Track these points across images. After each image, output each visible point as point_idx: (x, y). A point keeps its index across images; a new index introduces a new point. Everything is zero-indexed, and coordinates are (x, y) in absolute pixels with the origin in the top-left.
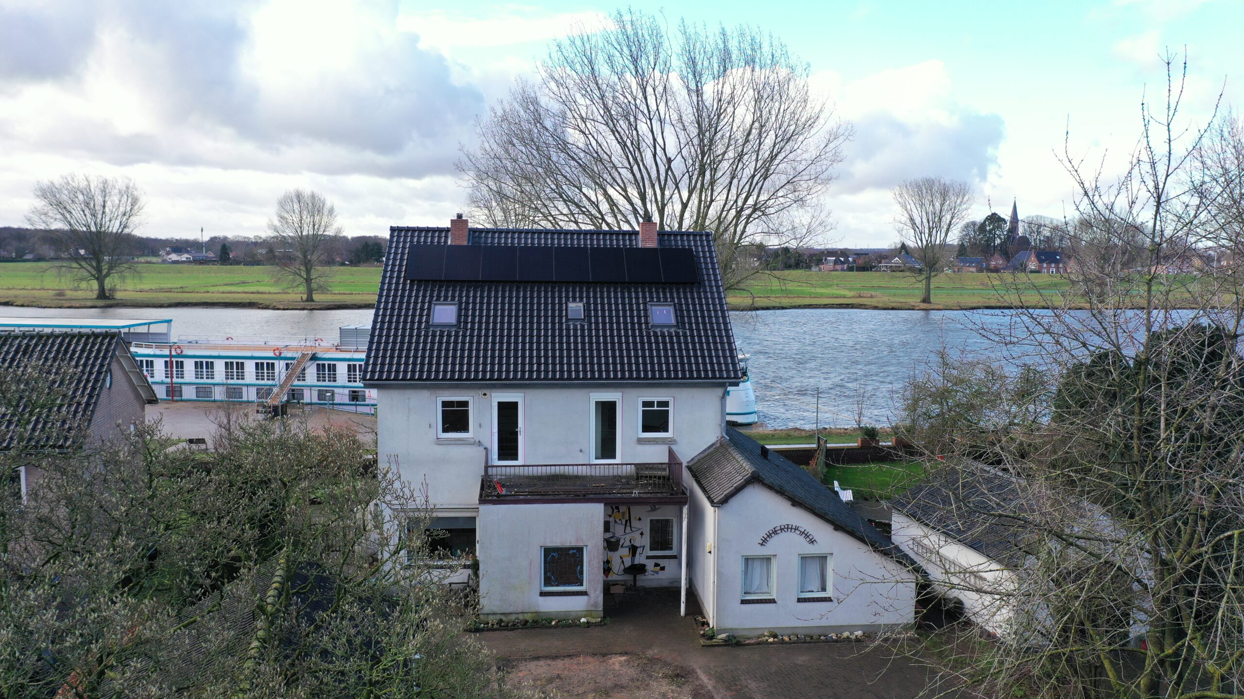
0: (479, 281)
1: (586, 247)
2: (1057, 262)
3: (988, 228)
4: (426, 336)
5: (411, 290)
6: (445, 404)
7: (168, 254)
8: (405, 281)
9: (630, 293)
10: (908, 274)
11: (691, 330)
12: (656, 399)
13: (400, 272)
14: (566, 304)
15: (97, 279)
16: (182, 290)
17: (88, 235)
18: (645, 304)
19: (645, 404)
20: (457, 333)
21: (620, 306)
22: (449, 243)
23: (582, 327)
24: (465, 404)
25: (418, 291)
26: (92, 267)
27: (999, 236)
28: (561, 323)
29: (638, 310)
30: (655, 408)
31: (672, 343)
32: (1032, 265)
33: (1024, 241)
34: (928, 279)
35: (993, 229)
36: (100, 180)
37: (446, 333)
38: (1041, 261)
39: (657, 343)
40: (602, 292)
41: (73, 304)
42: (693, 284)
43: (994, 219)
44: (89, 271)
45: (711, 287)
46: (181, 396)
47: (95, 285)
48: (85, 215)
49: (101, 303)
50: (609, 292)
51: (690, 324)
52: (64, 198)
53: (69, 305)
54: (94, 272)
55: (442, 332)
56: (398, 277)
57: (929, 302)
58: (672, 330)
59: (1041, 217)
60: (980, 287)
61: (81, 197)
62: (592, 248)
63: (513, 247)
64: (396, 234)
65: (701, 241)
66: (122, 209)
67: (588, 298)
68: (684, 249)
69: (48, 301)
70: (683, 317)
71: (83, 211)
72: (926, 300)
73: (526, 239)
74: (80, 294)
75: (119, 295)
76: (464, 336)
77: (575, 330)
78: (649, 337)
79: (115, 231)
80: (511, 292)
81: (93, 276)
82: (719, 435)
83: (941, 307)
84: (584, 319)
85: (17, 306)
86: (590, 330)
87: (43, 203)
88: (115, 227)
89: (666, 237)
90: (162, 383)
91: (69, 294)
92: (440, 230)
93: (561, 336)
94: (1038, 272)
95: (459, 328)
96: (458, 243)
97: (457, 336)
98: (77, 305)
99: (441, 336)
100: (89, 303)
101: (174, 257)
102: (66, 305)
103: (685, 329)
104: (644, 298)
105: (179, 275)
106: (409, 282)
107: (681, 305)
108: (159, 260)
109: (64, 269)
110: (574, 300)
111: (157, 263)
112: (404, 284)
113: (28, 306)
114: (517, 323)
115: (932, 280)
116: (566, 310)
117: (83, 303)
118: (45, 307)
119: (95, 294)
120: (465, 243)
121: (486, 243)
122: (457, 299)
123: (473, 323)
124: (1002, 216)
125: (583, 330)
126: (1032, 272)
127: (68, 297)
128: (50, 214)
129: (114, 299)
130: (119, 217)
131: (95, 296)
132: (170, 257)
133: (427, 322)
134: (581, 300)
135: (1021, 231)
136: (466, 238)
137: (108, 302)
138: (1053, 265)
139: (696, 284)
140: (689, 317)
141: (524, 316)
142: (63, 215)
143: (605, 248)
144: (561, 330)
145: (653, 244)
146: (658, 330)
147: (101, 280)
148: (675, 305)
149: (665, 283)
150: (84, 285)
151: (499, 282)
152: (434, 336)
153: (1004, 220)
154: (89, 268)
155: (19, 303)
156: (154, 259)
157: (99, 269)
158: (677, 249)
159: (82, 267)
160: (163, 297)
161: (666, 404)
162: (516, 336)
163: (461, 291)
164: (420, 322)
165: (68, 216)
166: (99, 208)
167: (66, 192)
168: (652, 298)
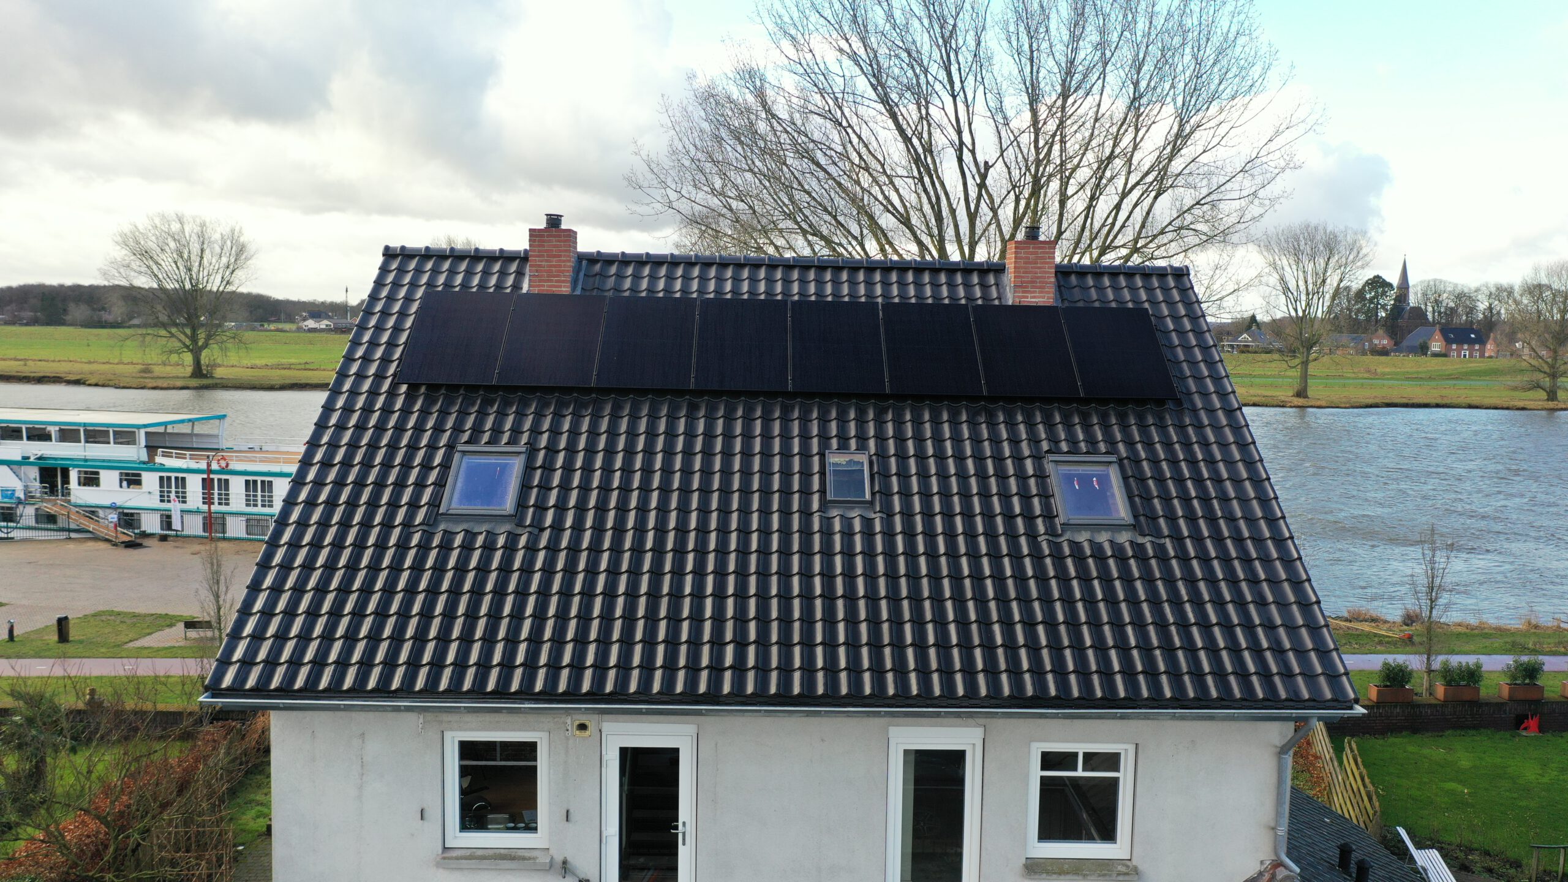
0: (589, 390)
1: (871, 305)
2: (1471, 342)
3: (1368, 296)
4: (424, 548)
5: (406, 412)
6: (468, 749)
7: (305, 319)
8: (394, 386)
9: (992, 425)
10: (1276, 356)
11: (1178, 539)
12: (1081, 748)
13: (386, 360)
14: (822, 455)
15: (191, 351)
16: (306, 367)
17: (181, 292)
18: (1037, 458)
19: (1049, 760)
20: (513, 538)
21: (970, 463)
22: (525, 287)
23: (868, 523)
24: (529, 750)
25: (425, 413)
26: (186, 335)
27: (1384, 307)
28: (806, 513)
29: (1022, 477)
30: (1080, 773)
31: (1127, 580)
32: (1436, 346)
33: (1418, 314)
34: (1305, 364)
35: (1376, 297)
36: (198, 221)
37: (480, 541)
38: (1448, 341)
39: (1085, 579)
40: (918, 423)
41: (160, 383)
42: (1160, 402)
43: (1377, 283)
44: (180, 341)
45: (1211, 411)
46: (224, 532)
47: (188, 358)
48: (178, 268)
49: (195, 382)
50: (936, 423)
51: (1172, 519)
52: (152, 245)
53: (155, 385)
54: (188, 342)
55: (471, 536)
56: (380, 377)
57: (1306, 397)
58: (1124, 538)
59: (1441, 282)
60: (1366, 375)
61: (172, 245)
62: (888, 306)
63: (685, 301)
64: (394, 265)
65: (1166, 290)
66: (224, 260)
67: (881, 438)
68: (1122, 311)
69: (128, 380)
70: (1147, 498)
71: (176, 263)
72: (1301, 393)
73: (720, 280)
74: (169, 370)
75: (219, 372)
76: (532, 549)
77: (848, 534)
78: (1058, 558)
79: (215, 289)
80: (672, 419)
81: (187, 347)
82: (1268, 856)
83: (1324, 403)
84: (871, 503)
85: (90, 385)
86: (889, 535)
87: (124, 252)
88: (215, 284)
89: (1073, 279)
90: (197, 512)
91: (158, 370)
92: (506, 257)
93: (806, 553)
94: (1445, 355)
95: (520, 524)
96: (546, 288)
97: (510, 548)
98: (165, 385)
99: (467, 548)
100: (179, 383)
101: (311, 324)
102: (150, 385)
103: (1158, 534)
104: (1034, 441)
105: (310, 347)
106: (404, 388)
107: (1137, 462)
108: (293, 327)
109: (148, 338)
110: (843, 446)
111: (290, 331)
112: (392, 394)
113: (103, 386)
114: (684, 510)
115: (1311, 365)
116: (822, 473)
117: (171, 383)
118: (124, 388)
119: (189, 370)
120: (565, 289)
121: (617, 289)
122: (525, 438)
123: (561, 508)
124: (1388, 280)
125: (868, 534)
126: (1436, 355)
127: (156, 374)
128: (134, 266)
129: (212, 377)
130: (221, 271)
131: (189, 374)
132: (306, 323)
133: (435, 503)
134: (862, 447)
135: (1413, 300)
136: (569, 275)
137: (205, 382)
138: (1466, 347)
139: (1170, 405)
140: (1166, 499)
141: (705, 491)
142: (148, 267)
143: (921, 306)
144: (806, 533)
145: (1043, 297)
146: (1082, 537)
147: (196, 352)
148: (1120, 461)
149: (1086, 401)
150: (174, 358)
151: (643, 392)
152: (446, 547)
153: (1390, 285)
154: (182, 337)
155: (93, 381)
156: (287, 326)
157: (194, 338)
158: (1105, 311)
159: (173, 335)
160: (276, 376)
161: (1112, 761)
162: (680, 551)
163: (539, 416)
164: (414, 505)
165: (155, 268)
166: (195, 260)
167: (153, 238)
168: (1054, 440)
